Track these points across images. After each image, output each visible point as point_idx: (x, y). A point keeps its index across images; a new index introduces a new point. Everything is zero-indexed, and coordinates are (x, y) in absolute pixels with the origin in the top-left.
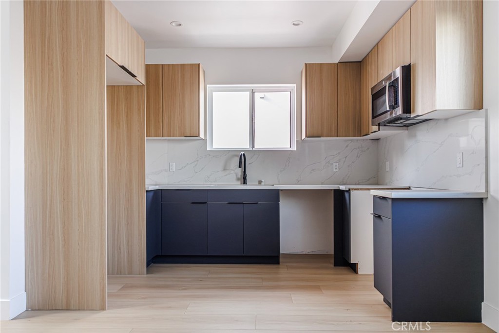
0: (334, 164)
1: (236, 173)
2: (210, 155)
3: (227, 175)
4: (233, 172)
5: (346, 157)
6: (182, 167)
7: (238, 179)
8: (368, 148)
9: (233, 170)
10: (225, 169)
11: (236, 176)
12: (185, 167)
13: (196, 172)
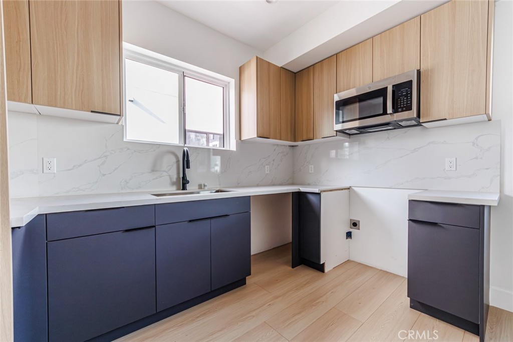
0: (266, 166)
1: (169, 175)
2: (128, 149)
3: (157, 178)
4: (165, 174)
5: (274, 160)
6: (74, 166)
7: (173, 184)
8: (287, 153)
9: (166, 172)
10: (154, 170)
11: (171, 179)
12: (80, 166)
13: (104, 175)
